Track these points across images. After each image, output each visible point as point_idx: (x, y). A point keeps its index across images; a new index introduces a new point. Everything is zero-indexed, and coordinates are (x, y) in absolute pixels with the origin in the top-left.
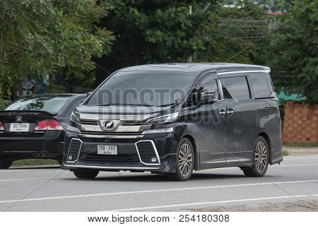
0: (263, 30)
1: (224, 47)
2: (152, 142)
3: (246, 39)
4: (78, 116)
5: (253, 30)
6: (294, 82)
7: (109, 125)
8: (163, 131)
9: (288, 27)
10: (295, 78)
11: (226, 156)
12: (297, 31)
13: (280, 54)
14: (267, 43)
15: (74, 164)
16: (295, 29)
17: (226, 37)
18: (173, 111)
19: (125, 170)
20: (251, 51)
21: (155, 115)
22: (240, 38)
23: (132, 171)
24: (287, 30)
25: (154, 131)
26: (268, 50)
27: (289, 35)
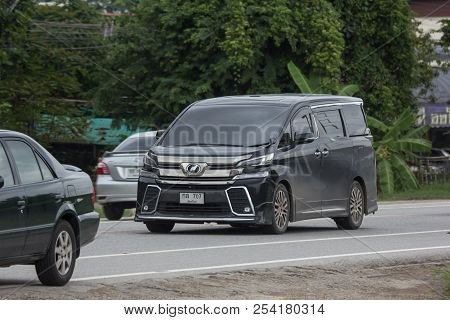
0: (96, 38)
1: (40, 62)
2: (245, 188)
3: (70, 51)
4: (156, 159)
5: (81, 38)
6: (140, 111)
7: (194, 168)
8: (256, 175)
9: (130, 34)
10: (142, 106)
11: (322, 204)
12: (143, 39)
13: (120, 73)
14: (102, 56)
15: (151, 215)
16: (140, 36)
17: (42, 49)
18: (267, 152)
19: (209, 222)
20: (79, 68)
21: (248, 156)
22: (63, 49)
23: (219, 222)
24: (129, 38)
25: (247, 176)
26: (104, 66)
27: (132, 45)
